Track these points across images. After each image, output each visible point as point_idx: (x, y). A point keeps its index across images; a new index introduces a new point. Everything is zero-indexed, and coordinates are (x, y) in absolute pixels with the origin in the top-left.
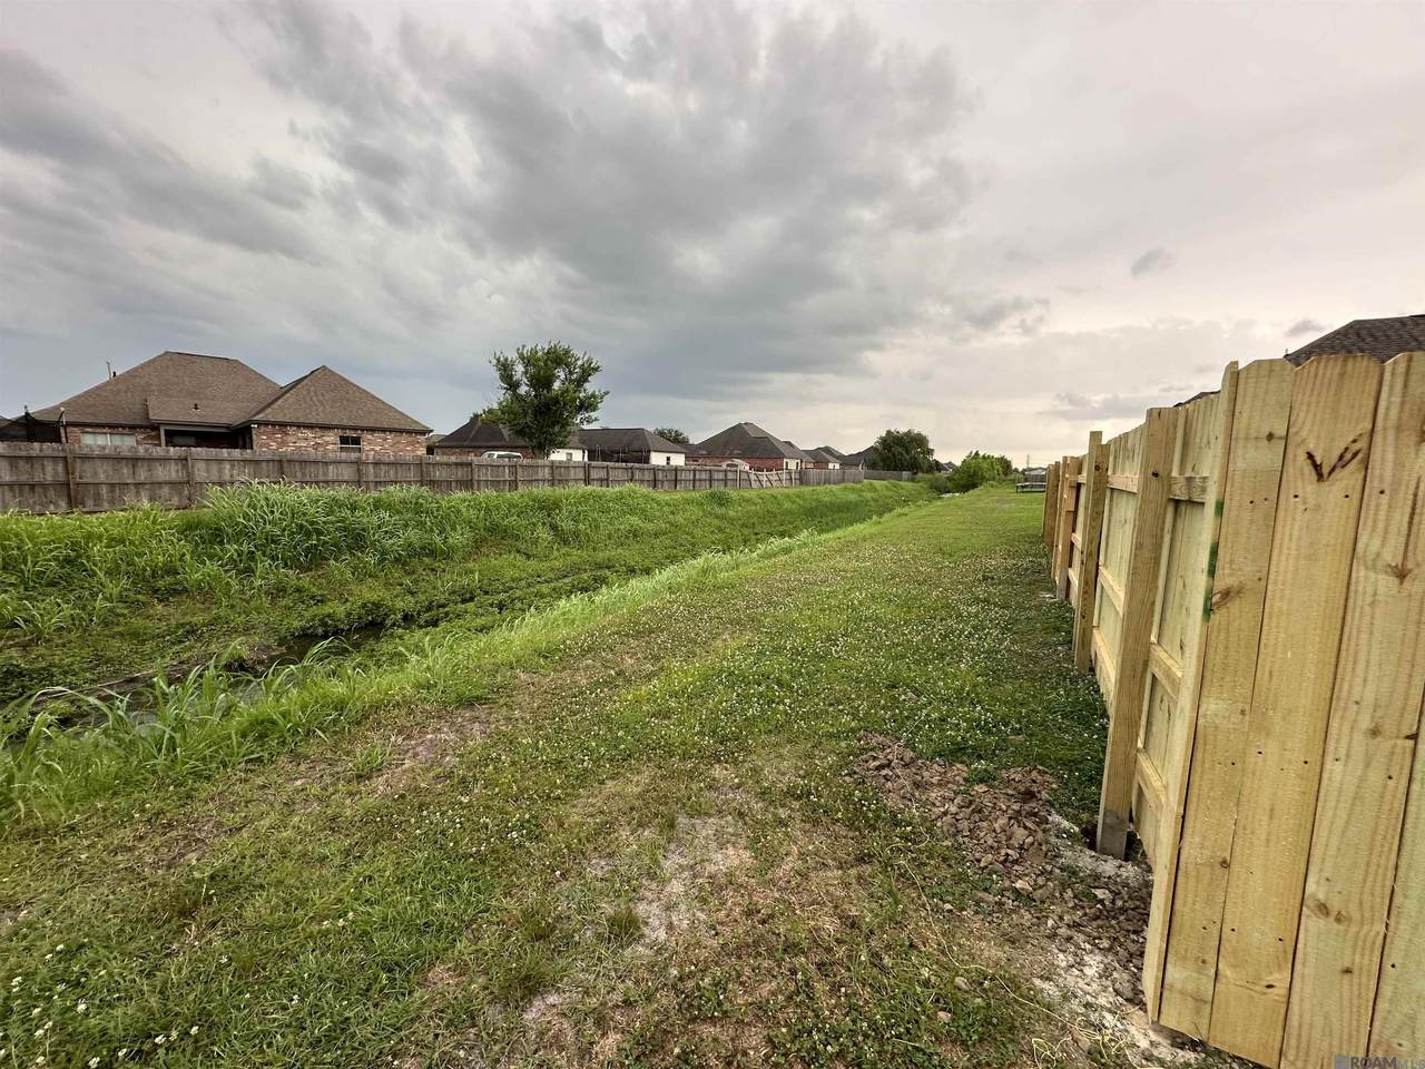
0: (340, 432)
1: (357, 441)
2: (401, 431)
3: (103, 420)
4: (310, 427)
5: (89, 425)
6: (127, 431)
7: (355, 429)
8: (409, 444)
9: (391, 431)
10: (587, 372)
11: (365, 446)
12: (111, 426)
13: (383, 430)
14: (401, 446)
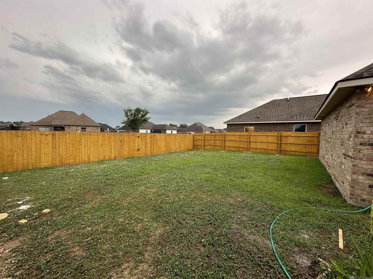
0: (81, 127)
1: (85, 129)
2: (95, 126)
3: (43, 125)
4: (75, 126)
5: (41, 126)
6: (47, 127)
7: (85, 126)
8: (96, 129)
9: (93, 126)
10: (147, 113)
11: (87, 129)
12: (44, 126)
13: (91, 126)
14: (95, 130)
